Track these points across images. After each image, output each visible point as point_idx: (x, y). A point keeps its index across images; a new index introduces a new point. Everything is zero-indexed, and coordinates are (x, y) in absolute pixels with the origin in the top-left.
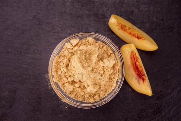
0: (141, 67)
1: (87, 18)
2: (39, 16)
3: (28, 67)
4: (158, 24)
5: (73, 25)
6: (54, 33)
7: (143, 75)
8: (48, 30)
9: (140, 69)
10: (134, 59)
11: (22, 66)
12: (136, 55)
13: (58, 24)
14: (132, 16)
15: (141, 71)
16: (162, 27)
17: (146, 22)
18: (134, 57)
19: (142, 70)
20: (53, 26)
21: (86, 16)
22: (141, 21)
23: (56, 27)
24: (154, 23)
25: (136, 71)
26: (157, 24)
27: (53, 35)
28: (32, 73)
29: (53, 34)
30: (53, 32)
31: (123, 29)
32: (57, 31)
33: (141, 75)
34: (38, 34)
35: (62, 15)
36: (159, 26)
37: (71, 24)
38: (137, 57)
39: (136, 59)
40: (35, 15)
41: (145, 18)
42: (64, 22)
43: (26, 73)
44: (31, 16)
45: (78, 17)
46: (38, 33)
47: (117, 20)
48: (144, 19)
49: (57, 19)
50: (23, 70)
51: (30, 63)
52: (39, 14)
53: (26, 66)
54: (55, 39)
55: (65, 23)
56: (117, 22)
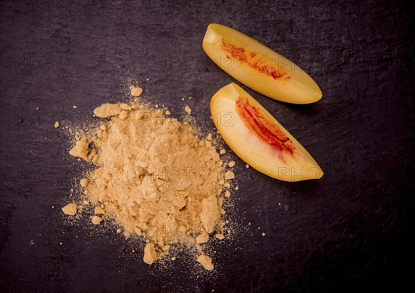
0: (274, 126)
1: (183, 37)
2: (68, 33)
3: (40, 155)
4: (352, 53)
5: (149, 55)
6: (103, 72)
7: (285, 141)
8: (90, 65)
9: (272, 130)
10: (250, 114)
11: (26, 152)
12: (250, 105)
13: (114, 51)
14: (292, 33)
15: (275, 133)
16: (361, 59)
17: (325, 48)
18: (248, 111)
19: (277, 132)
20: (101, 57)
21: (182, 32)
22: (312, 44)
23: (108, 59)
24: (342, 50)
25: (267, 138)
26: (349, 51)
27: (102, 79)
28: (51, 168)
29: (102, 75)
30: (101, 69)
31: (238, 57)
32: (110, 68)
33: (281, 143)
34: (66, 75)
35: (124, 31)
36: (355, 56)
37: (145, 52)
38: (254, 108)
39: (253, 112)
40: (57, 30)
41: (322, 38)
42: (129, 47)
43: (36, 169)
44: (48, 32)
45: (161, 34)
46: (65, 73)
47: (221, 37)
48: (320, 40)
49: (110, 39)
50: (28, 161)
51: (47, 144)
52: (66, 27)
53: (37, 151)
54: (106, 87)
55: (130, 49)
56: (221, 42)
